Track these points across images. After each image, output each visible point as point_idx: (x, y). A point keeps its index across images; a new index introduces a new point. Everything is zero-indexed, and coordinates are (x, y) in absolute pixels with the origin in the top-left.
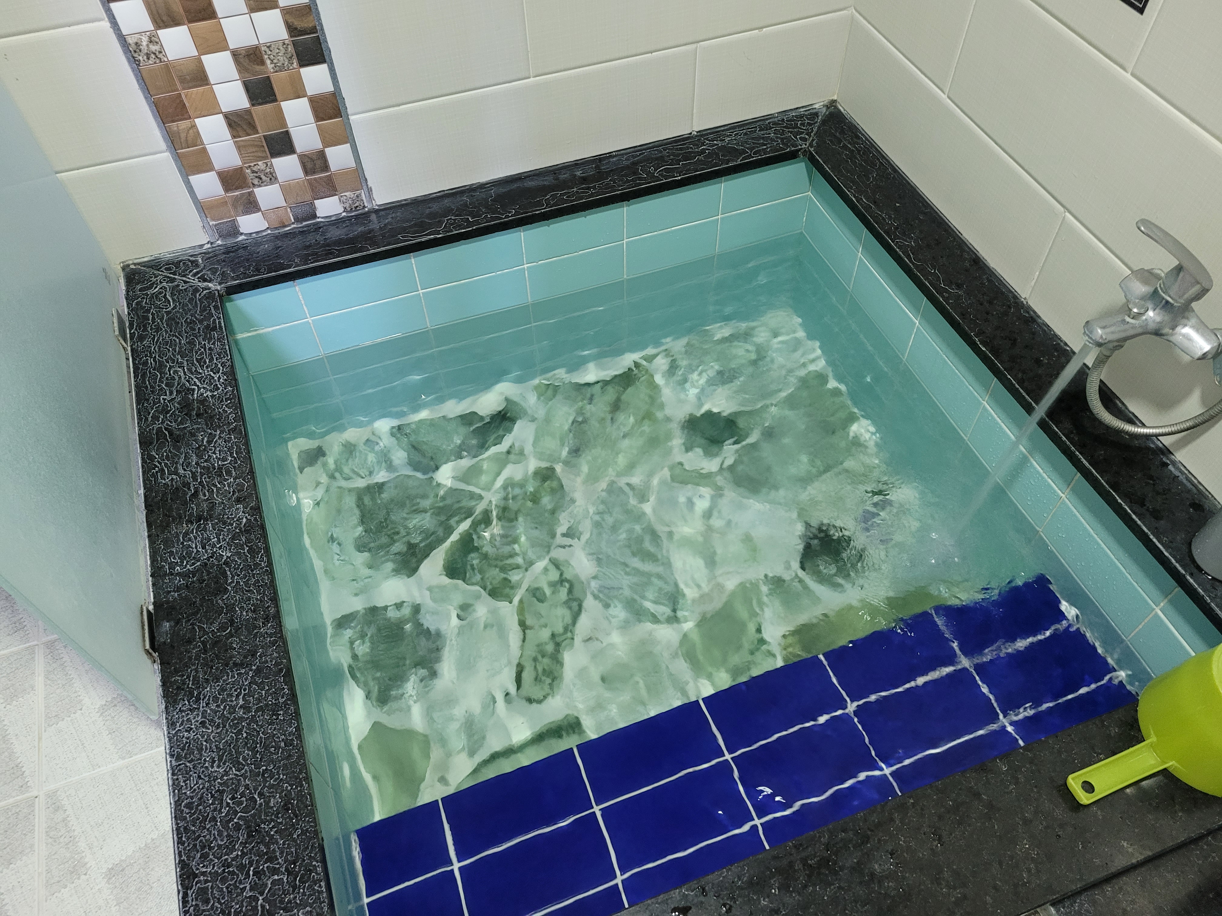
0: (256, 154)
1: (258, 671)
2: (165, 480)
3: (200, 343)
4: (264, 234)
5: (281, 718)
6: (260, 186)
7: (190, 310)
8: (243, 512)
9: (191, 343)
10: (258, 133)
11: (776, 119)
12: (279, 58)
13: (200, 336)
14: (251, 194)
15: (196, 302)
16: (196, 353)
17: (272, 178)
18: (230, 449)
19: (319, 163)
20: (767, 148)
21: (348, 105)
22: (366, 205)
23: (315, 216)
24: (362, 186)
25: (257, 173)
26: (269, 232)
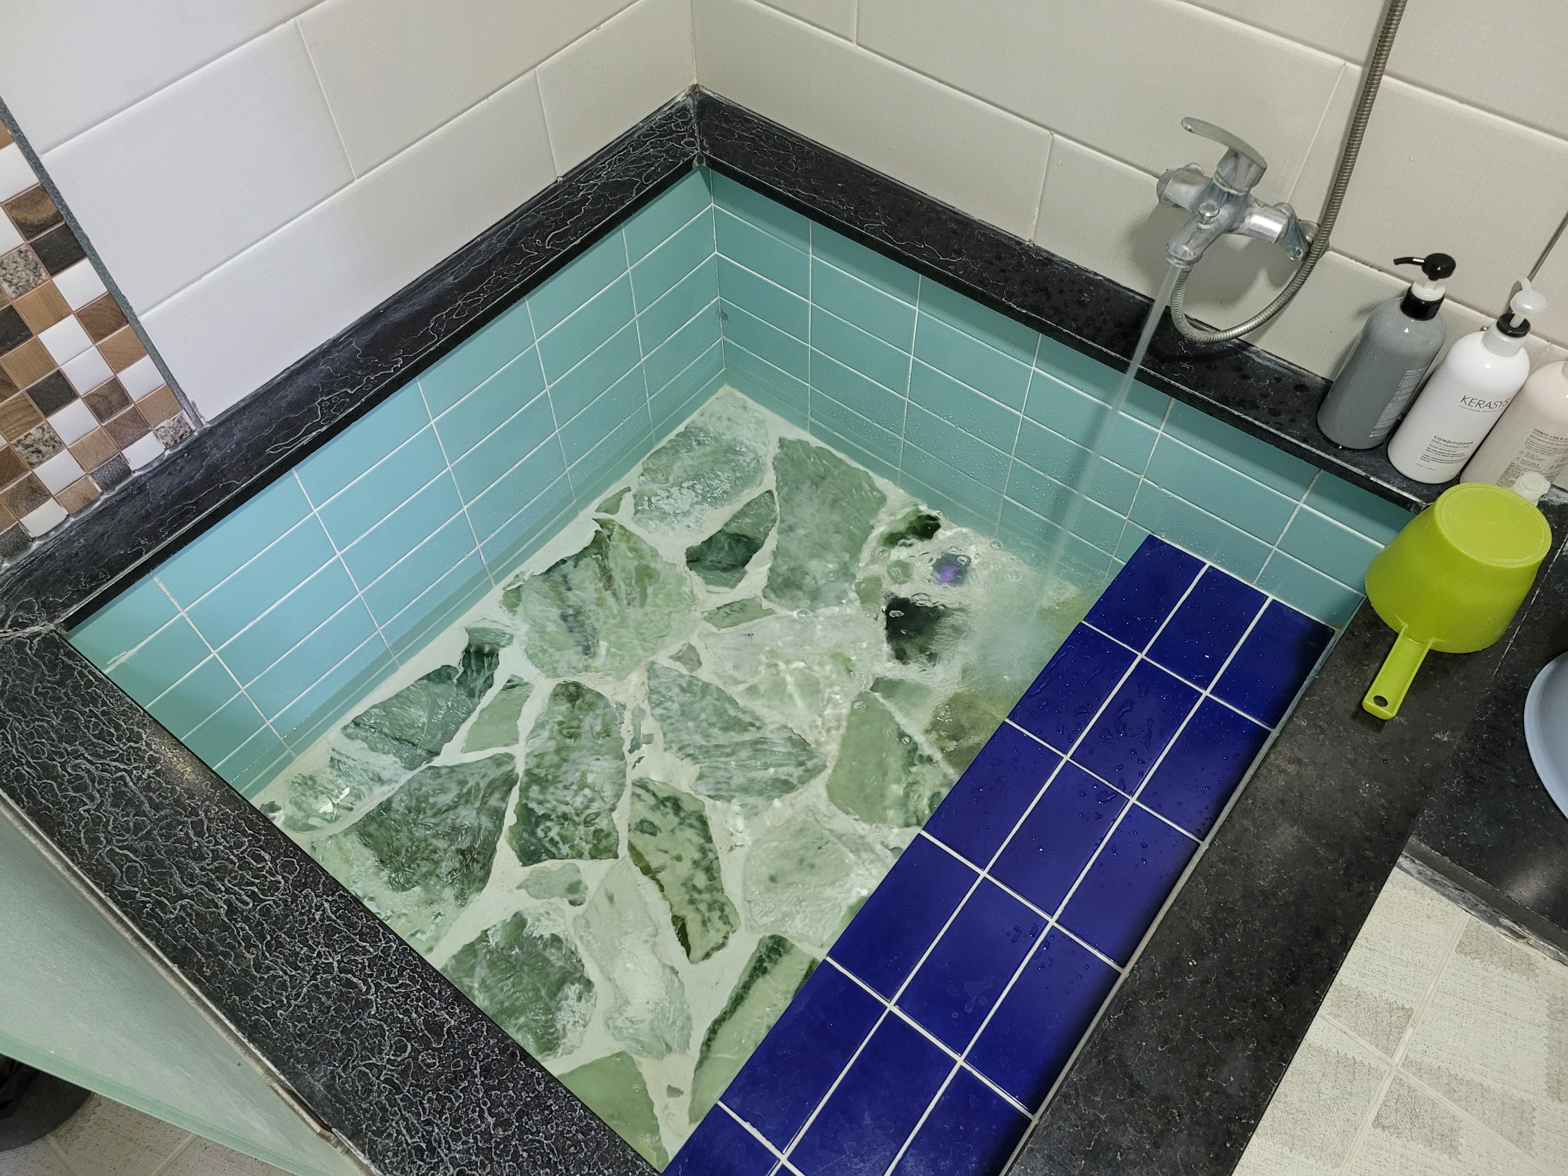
0: (23, 421)
1: (486, 1071)
2: (172, 913)
3: (83, 713)
4: (67, 525)
5: (554, 1108)
6: (41, 462)
7: (32, 675)
8: (317, 896)
9: (68, 718)
10: (18, 390)
11: (643, 130)
12: (19, 274)
13: (75, 703)
14: (32, 479)
15: (31, 660)
16: (88, 728)
17: (55, 444)
18: (237, 827)
19: (115, 398)
20: (656, 168)
21: (132, 303)
22: (193, 428)
23: (128, 472)
24: (181, 406)
25: (32, 446)
26: (72, 520)
